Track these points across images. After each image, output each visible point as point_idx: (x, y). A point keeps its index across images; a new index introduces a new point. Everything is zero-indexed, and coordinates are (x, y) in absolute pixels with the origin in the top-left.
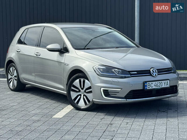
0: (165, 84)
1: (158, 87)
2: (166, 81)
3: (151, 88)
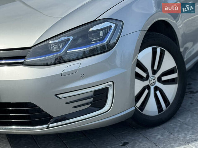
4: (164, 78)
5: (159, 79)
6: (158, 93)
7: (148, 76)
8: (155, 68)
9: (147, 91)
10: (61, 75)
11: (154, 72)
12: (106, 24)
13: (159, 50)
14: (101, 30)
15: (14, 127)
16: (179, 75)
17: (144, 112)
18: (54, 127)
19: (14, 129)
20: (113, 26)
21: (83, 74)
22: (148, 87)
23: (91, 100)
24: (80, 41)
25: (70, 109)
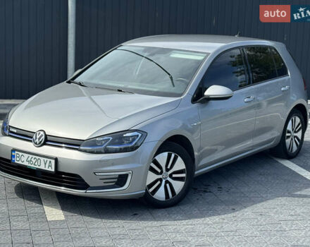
0: (45, 164)
1: (33, 166)
2: (49, 160)
3: (20, 162)
4: (174, 176)
5: (171, 176)
6: (168, 185)
7: (162, 172)
8: (169, 167)
9: (159, 182)
10: (100, 161)
11: (167, 170)
12: (136, 133)
13: (173, 155)
14: (131, 136)
15: (63, 188)
16: (187, 175)
17: (154, 196)
18: (90, 193)
19: (63, 189)
20: (140, 135)
21: (113, 163)
22: (161, 180)
23: (116, 180)
24: (117, 141)
25: (101, 183)
